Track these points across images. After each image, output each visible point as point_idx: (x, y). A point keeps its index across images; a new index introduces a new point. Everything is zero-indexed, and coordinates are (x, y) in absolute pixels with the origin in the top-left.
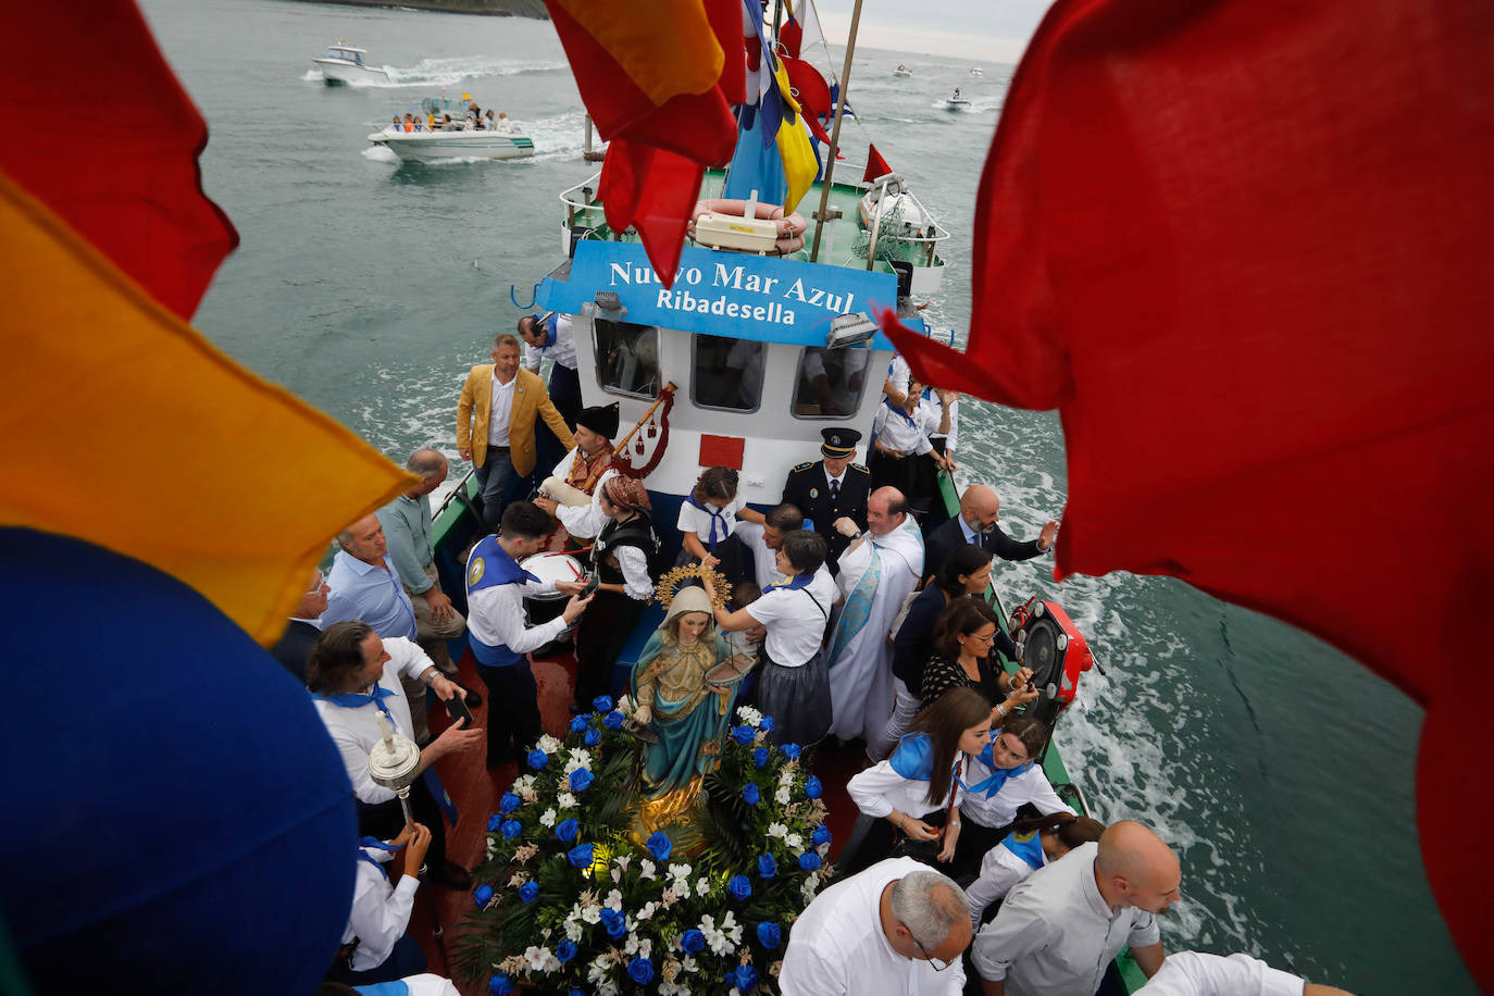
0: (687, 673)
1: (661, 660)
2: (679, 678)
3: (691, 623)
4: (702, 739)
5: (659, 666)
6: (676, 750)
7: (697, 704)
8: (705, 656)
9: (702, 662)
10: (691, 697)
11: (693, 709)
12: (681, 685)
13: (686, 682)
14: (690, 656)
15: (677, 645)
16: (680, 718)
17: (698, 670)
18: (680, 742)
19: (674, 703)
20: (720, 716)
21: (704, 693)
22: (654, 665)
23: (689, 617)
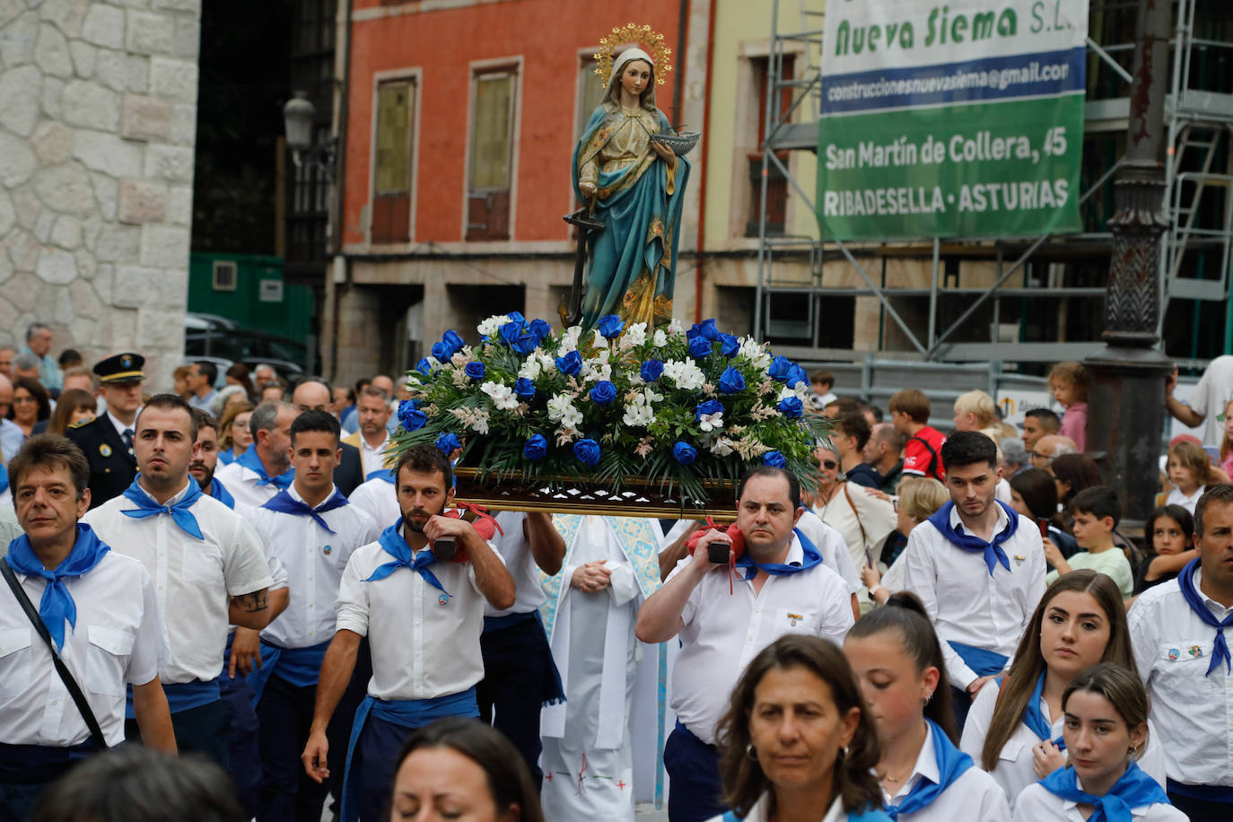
0: (631, 138)
1: (604, 128)
2: (624, 143)
3: (634, 73)
4: (651, 218)
5: (602, 136)
6: (623, 233)
7: (643, 169)
8: (649, 122)
9: (646, 126)
10: (637, 161)
11: (639, 175)
12: (627, 149)
13: (631, 147)
14: (634, 120)
15: (620, 111)
16: (627, 187)
17: (642, 134)
18: (625, 222)
19: (619, 171)
20: (669, 197)
21: (651, 159)
22: (597, 138)
23: (633, 66)
